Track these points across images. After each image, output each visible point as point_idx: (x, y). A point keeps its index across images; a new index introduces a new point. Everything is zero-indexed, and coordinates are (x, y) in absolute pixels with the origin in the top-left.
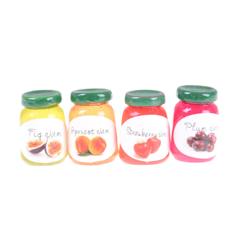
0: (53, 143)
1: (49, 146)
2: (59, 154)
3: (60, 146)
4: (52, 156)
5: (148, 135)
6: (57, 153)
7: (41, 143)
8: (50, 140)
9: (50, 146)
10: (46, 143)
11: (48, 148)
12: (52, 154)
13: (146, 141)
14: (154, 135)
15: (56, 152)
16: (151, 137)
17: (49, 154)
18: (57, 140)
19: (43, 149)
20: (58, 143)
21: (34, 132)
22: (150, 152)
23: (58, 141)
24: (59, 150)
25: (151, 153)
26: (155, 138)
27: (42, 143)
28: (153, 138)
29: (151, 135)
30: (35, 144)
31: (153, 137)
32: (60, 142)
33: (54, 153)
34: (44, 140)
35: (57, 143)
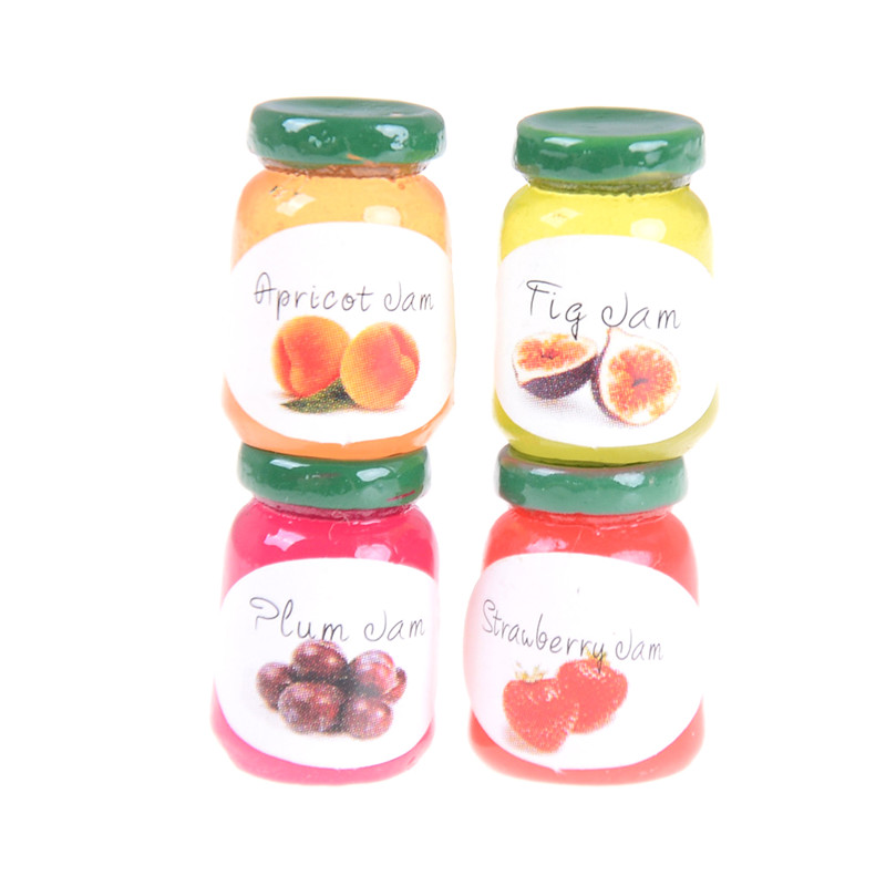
0: (634, 359)
1: (615, 367)
2: (659, 412)
3: (668, 377)
4: (624, 416)
5: (564, 644)
6: (650, 407)
7: (580, 350)
8: (622, 343)
9: (619, 368)
10: (603, 354)
11: (606, 377)
12: (626, 409)
13: (551, 672)
14: (590, 647)
15: (644, 400)
16: (575, 655)
17: (611, 406)
18: (654, 347)
19: (584, 382)
20: (661, 359)
21: (548, 298)
22: (572, 726)
23: (663, 352)
24: (662, 392)
25: (575, 730)
26: (598, 662)
27: (584, 352)
28: (589, 663)
29: (576, 648)
30: (550, 354)
31: (585, 657)
32: (668, 357)
33: (634, 404)
34: (592, 338)
35: (656, 357)
